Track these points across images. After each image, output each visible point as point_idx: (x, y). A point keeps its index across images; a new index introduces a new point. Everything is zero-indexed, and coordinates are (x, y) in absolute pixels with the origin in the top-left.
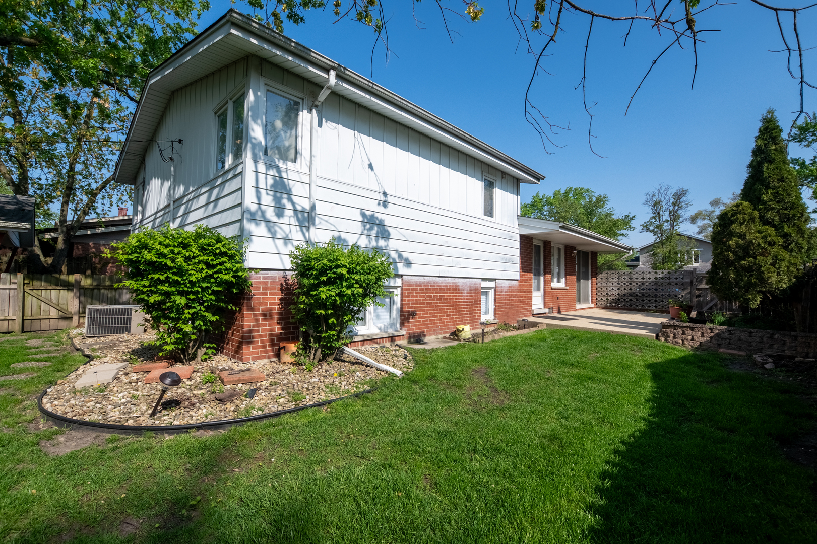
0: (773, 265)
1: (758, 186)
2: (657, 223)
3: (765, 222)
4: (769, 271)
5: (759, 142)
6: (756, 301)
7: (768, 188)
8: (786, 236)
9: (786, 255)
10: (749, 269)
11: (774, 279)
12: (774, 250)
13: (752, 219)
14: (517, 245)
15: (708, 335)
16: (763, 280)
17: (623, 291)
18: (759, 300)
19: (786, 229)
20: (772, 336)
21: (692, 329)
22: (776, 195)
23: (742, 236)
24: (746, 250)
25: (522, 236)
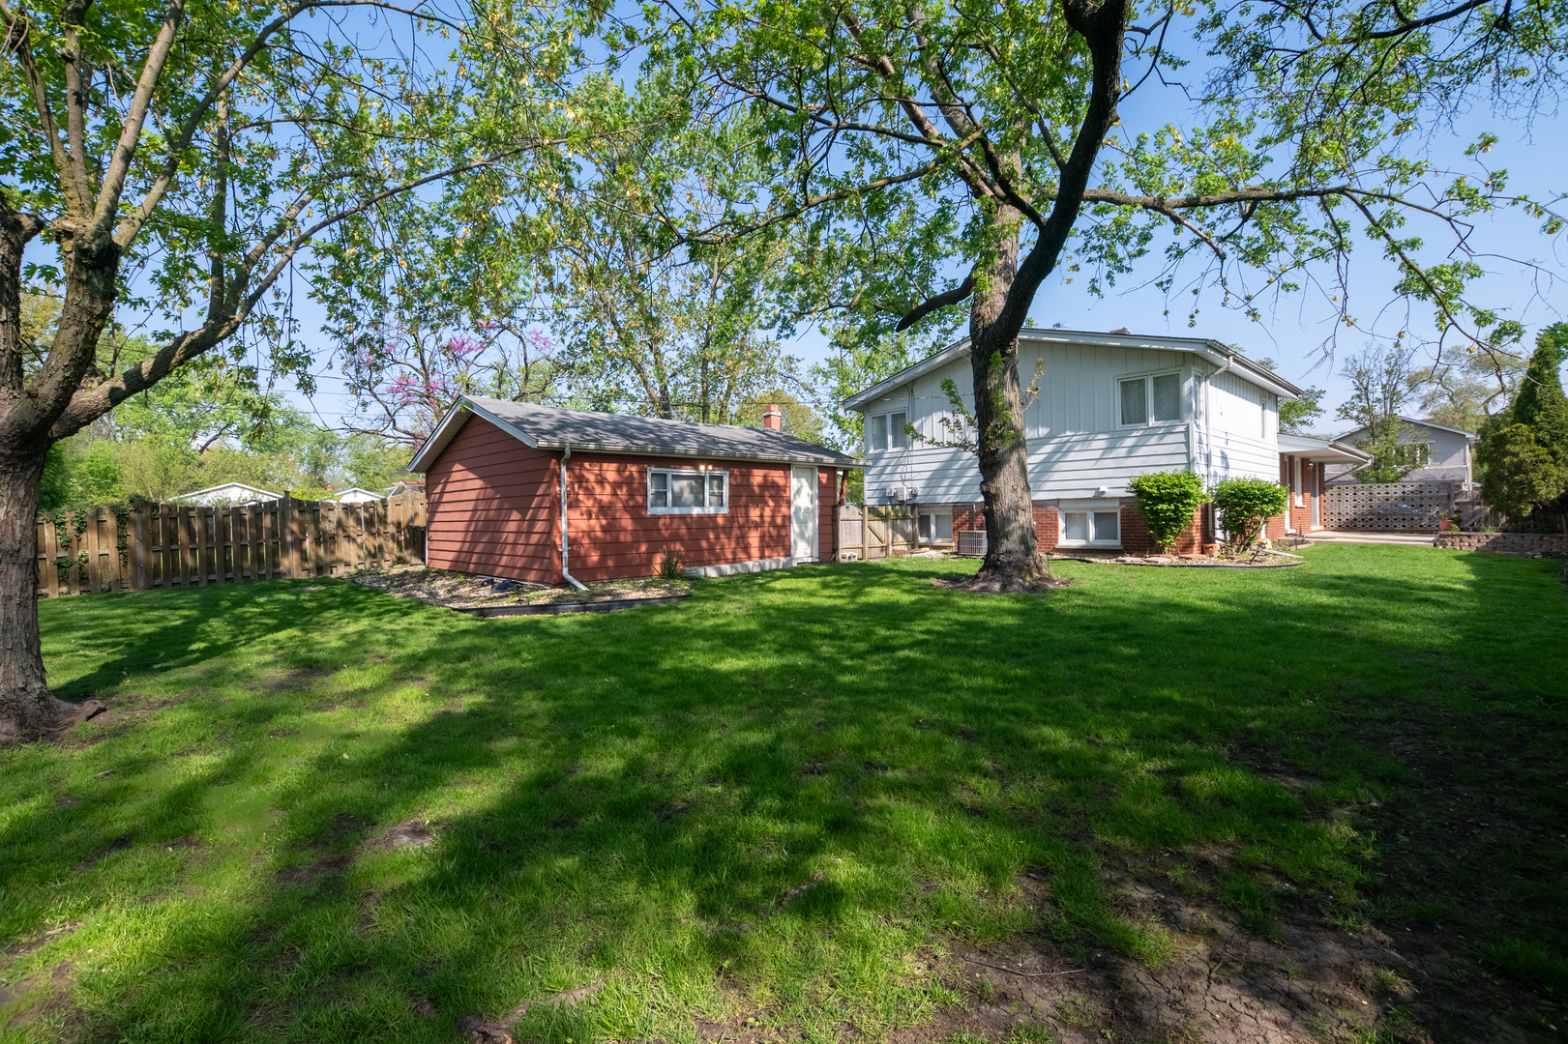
0: (1543, 479)
1: (1530, 407)
2: (1364, 403)
3: (1538, 441)
4: (1539, 485)
5: (1534, 366)
6: (1527, 511)
7: (1540, 409)
8: (1553, 454)
9: (1555, 471)
10: (1521, 483)
11: (1543, 491)
12: (1543, 467)
13: (1529, 441)
14: (1277, 463)
15: (1484, 541)
16: (1533, 492)
17: (1360, 510)
18: (1530, 509)
19: (1555, 447)
20: (1541, 539)
21: (1469, 537)
22: (1547, 416)
23: (1516, 455)
24: (1519, 467)
25: (1282, 455)
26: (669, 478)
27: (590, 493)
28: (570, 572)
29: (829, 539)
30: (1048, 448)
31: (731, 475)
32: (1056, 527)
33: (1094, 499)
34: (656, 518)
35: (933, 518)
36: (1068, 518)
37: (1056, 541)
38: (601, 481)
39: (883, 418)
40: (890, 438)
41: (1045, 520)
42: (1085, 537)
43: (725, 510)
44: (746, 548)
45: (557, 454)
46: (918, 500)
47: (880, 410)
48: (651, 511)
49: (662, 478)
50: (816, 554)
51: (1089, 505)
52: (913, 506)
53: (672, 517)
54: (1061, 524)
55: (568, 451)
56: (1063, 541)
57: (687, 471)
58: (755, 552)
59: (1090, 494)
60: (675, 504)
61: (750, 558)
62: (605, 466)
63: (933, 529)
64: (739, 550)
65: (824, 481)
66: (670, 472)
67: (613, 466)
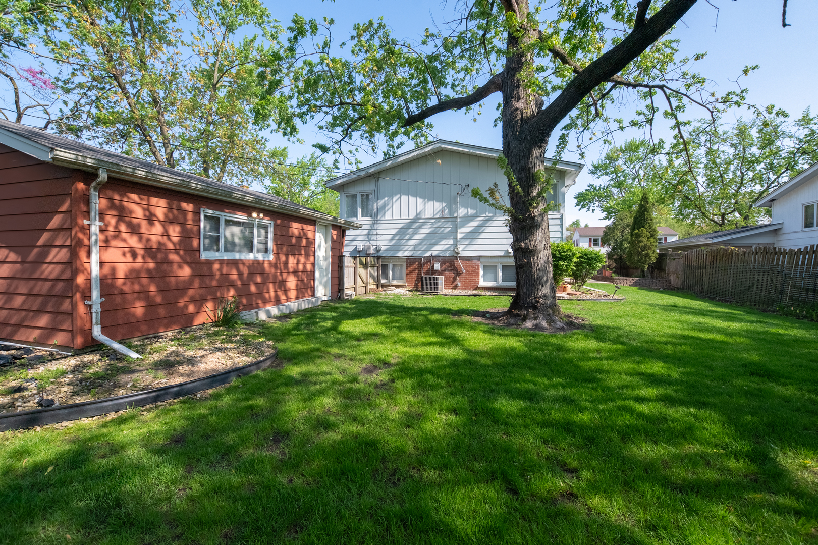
1: (643, 221)
7: (647, 222)
15: (632, 282)
18: (647, 267)
21: (627, 279)
22: (649, 225)
26: (222, 223)
27: (134, 230)
28: (104, 330)
29: (336, 282)
30: (474, 224)
31: (276, 225)
32: (478, 274)
33: (504, 256)
34: (209, 263)
35: (390, 266)
36: (485, 267)
37: (478, 282)
38: (150, 219)
39: (354, 197)
40: (360, 211)
41: (471, 269)
42: (496, 280)
43: (271, 257)
44: (286, 291)
45: (88, 175)
46: (380, 254)
47: (352, 190)
48: (204, 256)
49: (215, 222)
50: (329, 293)
51: (500, 260)
52: (378, 258)
53: (221, 262)
54: (481, 272)
55: (103, 176)
56: (482, 283)
57: (240, 217)
58: (293, 294)
59: (502, 254)
60: (226, 250)
61: (288, 299)
62: (154, 201)
63: (391, 274)
64: (280, 293)
65: (335, 237)
66: (224, 215)
67: (162, 203)
